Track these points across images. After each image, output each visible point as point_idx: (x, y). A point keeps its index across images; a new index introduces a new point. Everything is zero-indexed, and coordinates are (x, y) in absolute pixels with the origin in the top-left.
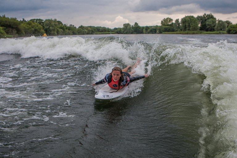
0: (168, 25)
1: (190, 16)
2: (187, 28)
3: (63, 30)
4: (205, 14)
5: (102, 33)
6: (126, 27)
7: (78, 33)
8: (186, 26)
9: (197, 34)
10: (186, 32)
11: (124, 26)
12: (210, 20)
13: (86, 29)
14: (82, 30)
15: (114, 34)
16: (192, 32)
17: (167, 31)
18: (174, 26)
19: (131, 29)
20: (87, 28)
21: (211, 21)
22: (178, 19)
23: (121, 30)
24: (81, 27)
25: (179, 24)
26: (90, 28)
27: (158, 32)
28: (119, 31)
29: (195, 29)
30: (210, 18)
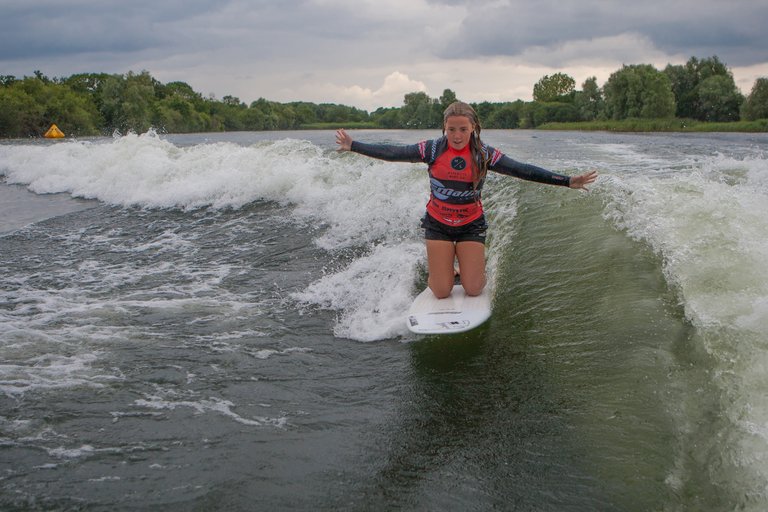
0: (557, 99)
1: (639, 67)
2: (630, 110)
3: (181, 113)
4: (694, 60)
5: (332, 124)
6: (412, 104)
7: (244, 126)
8: (625, 100)
9: (668, 130)
10: (629, 122)
11: (405, 101)
12: (713, 80)
13: (276, 110)
14: (261, 113)
15: (374, 128)
16: (651, 123)
17: (554, 121)
18: (580, 101)
19: (431, 111)
20: (279, 108)
21: (717, 83)
22: (594, 79)
23: (395, 115)
24: (261, 104)
25: (596, 95)
26: (290, 109)
27: (523, 121)
28: (388, 118)
29: (659, 112)
30: (713, 74)
